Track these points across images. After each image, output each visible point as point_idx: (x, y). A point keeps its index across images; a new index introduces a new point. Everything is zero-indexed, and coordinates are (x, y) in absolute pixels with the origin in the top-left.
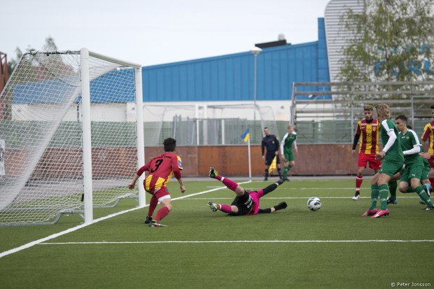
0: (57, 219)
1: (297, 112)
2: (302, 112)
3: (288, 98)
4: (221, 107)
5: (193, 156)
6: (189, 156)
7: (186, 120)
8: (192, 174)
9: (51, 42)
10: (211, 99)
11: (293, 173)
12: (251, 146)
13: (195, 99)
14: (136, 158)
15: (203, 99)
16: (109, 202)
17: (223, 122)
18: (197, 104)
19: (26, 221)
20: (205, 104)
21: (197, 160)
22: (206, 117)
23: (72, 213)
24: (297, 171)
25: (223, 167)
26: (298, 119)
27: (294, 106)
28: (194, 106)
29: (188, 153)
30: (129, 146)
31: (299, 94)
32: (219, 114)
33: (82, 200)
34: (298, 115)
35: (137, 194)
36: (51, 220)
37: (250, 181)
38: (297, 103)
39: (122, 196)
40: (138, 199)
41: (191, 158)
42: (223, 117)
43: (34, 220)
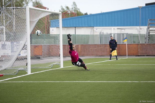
0: (17, 73)
1: (150, 31)
2: (152, 31)
3: (146, 25)
4: (124, 29)
5: (107, 48)
6: (105, 48)
7: (106, 34)
8: (106, 55)
9: (75, 3)
10: (118, 26)
11: (147, 55)
12: (127, 44)
13: (112, 26)
14: (60, 49)
15: (115, 26)
16: (49, 66)
17: (125, 35)
18: (113, 28)
19: (5, 73)
20: (116, 28)
21: (108, 49)
22: (116, 33)
23: (23, 70)
24: (148, 54)
25: (119, 52)
26: (150, 34)
27: (149, 28)
28: (111, 28)
29: (105, 47)
30: (57, 44)
31: (151, 24)
32: (123, 32)
33: (27, 65)
34: (150, 32)
35: (60, 63)
36: (15, 73)
37: (127, 58)
38: (150, 27)
39: (54, 64)
40: (60, 65)
41: (106, 49)
42: (125, 33)
43: (8, 73)
